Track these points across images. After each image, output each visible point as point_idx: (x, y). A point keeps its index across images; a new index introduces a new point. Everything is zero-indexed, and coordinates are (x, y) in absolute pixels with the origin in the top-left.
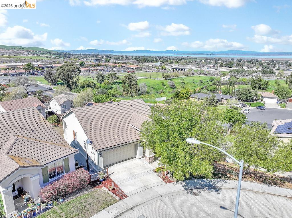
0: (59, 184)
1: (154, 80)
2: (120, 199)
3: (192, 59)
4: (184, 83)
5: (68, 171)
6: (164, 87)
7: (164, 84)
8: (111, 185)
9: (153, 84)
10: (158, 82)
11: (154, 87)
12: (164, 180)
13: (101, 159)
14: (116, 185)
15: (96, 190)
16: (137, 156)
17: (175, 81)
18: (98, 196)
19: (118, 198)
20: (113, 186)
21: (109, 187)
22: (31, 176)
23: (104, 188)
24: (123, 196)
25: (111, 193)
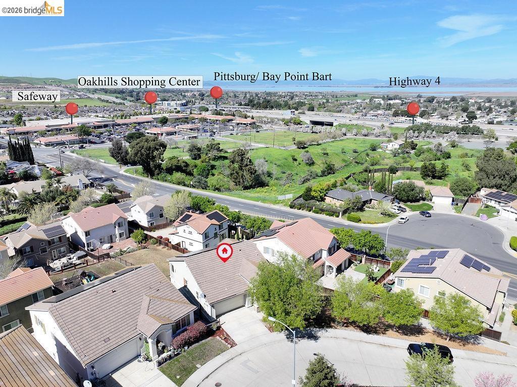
0: (185, 335)
1: (280, 150)
2: (231, 347)
3: (349, 97)
4: (327, 154)
5: (189, 324)
6: (295, 162)
7: (295, 157)
8: (223, 335)
9: (276, 157)
10: (286, 154)
11: (278, 163)
12: (269, 329)
13: (214, 310)
14: (227, 335)
15: (211, 339)
16: (246, 305)
17: (314, 151)
18: (214, 344)
19: (230, 346)
20: (225, 336)
21: (221, 336)
22: (167, 330)
23: (218, 337)
24: (233, 344)
25: (223, 341)
